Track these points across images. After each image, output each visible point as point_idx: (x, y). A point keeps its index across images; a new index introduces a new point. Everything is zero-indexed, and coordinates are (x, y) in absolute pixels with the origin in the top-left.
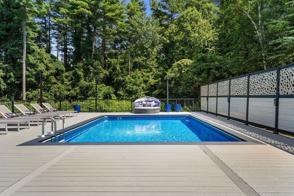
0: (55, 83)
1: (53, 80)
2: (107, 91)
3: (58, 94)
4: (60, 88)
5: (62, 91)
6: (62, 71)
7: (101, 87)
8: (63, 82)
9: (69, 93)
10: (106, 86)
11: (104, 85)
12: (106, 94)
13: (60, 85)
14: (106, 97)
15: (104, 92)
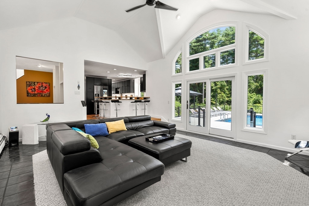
0: (220, 93)
1: (219, 91)
2: (257, 98)
3: (221, 100)
4: (223, 96)
5: (224, 98)
6: (225, 86)
7: (252, 95)
8: (224, 93)
9: (228, 99)
10: (257, 94)
11: (255, 94)
12: (256, 100)
13: (223, 94)
14: (256, 102)
15: (255, 99)
